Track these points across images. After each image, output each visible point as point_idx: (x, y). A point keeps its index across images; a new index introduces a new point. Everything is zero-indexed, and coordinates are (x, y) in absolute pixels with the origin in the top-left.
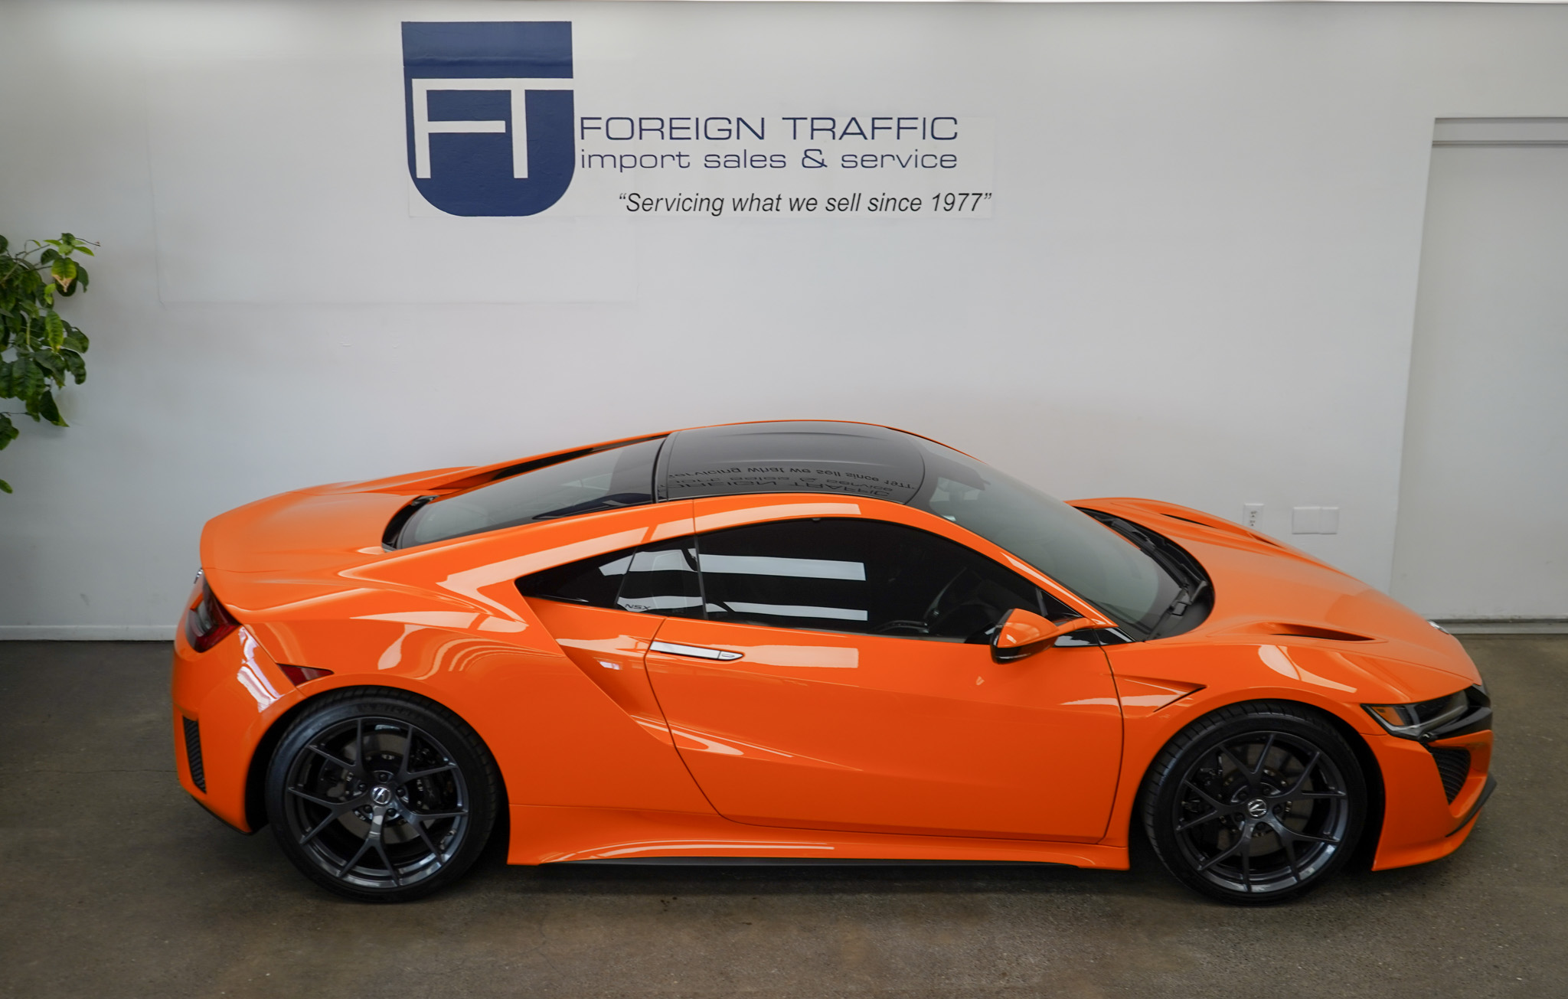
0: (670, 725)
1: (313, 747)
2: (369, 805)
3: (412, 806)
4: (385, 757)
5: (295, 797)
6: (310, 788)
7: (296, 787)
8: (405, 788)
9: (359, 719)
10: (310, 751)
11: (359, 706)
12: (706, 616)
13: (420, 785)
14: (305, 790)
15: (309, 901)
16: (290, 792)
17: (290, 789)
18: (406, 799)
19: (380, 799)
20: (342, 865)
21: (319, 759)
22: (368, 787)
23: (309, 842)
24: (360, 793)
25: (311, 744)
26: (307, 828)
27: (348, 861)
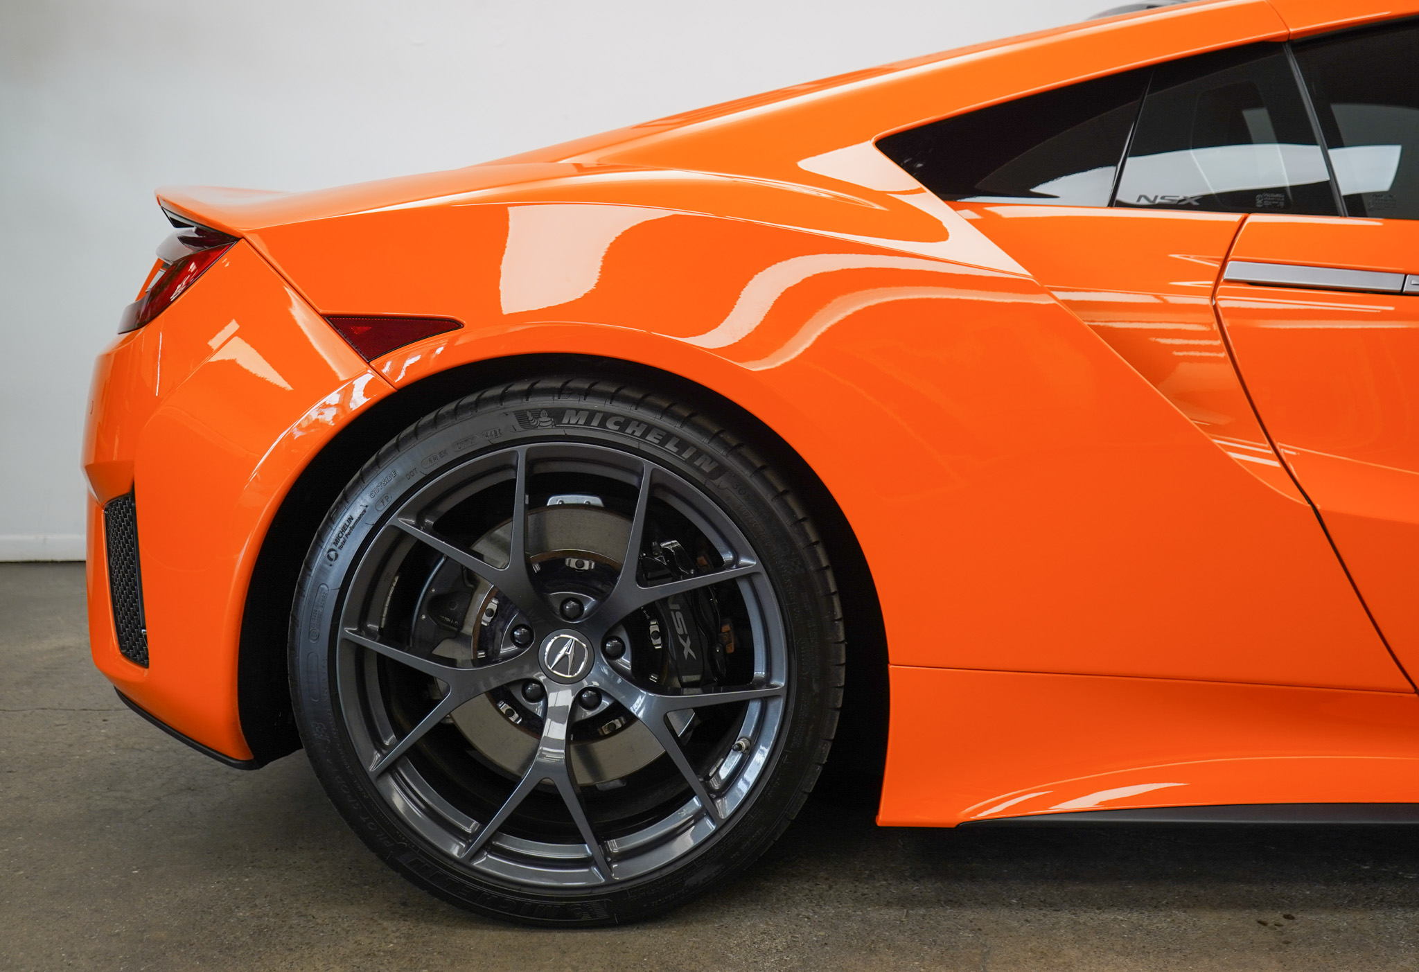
0: (1282, 451)
1: (406, 523)
2: (538, 682)
3: (639, 678)
4: (572, 563)
5: (360, 651)
6: (396, 632)
7: (362, 629)
8: (624, 636)
9: (522, 450)
10: (402, 535)
11: (522, 417)
12: (1341, 205)
13: (656, 635)
14: (386, 636)
15: (385, 924)
16: (346, 641)
17: (347, 630)
18: (625, 662)
19: (562, 665)
20: (469, 830)
21: (422, 557)
22: (531, 640)
23: (391, 769)
24: (513, 648)
25: (400, 515)
26: (387, 738)
27: (484, 822)
